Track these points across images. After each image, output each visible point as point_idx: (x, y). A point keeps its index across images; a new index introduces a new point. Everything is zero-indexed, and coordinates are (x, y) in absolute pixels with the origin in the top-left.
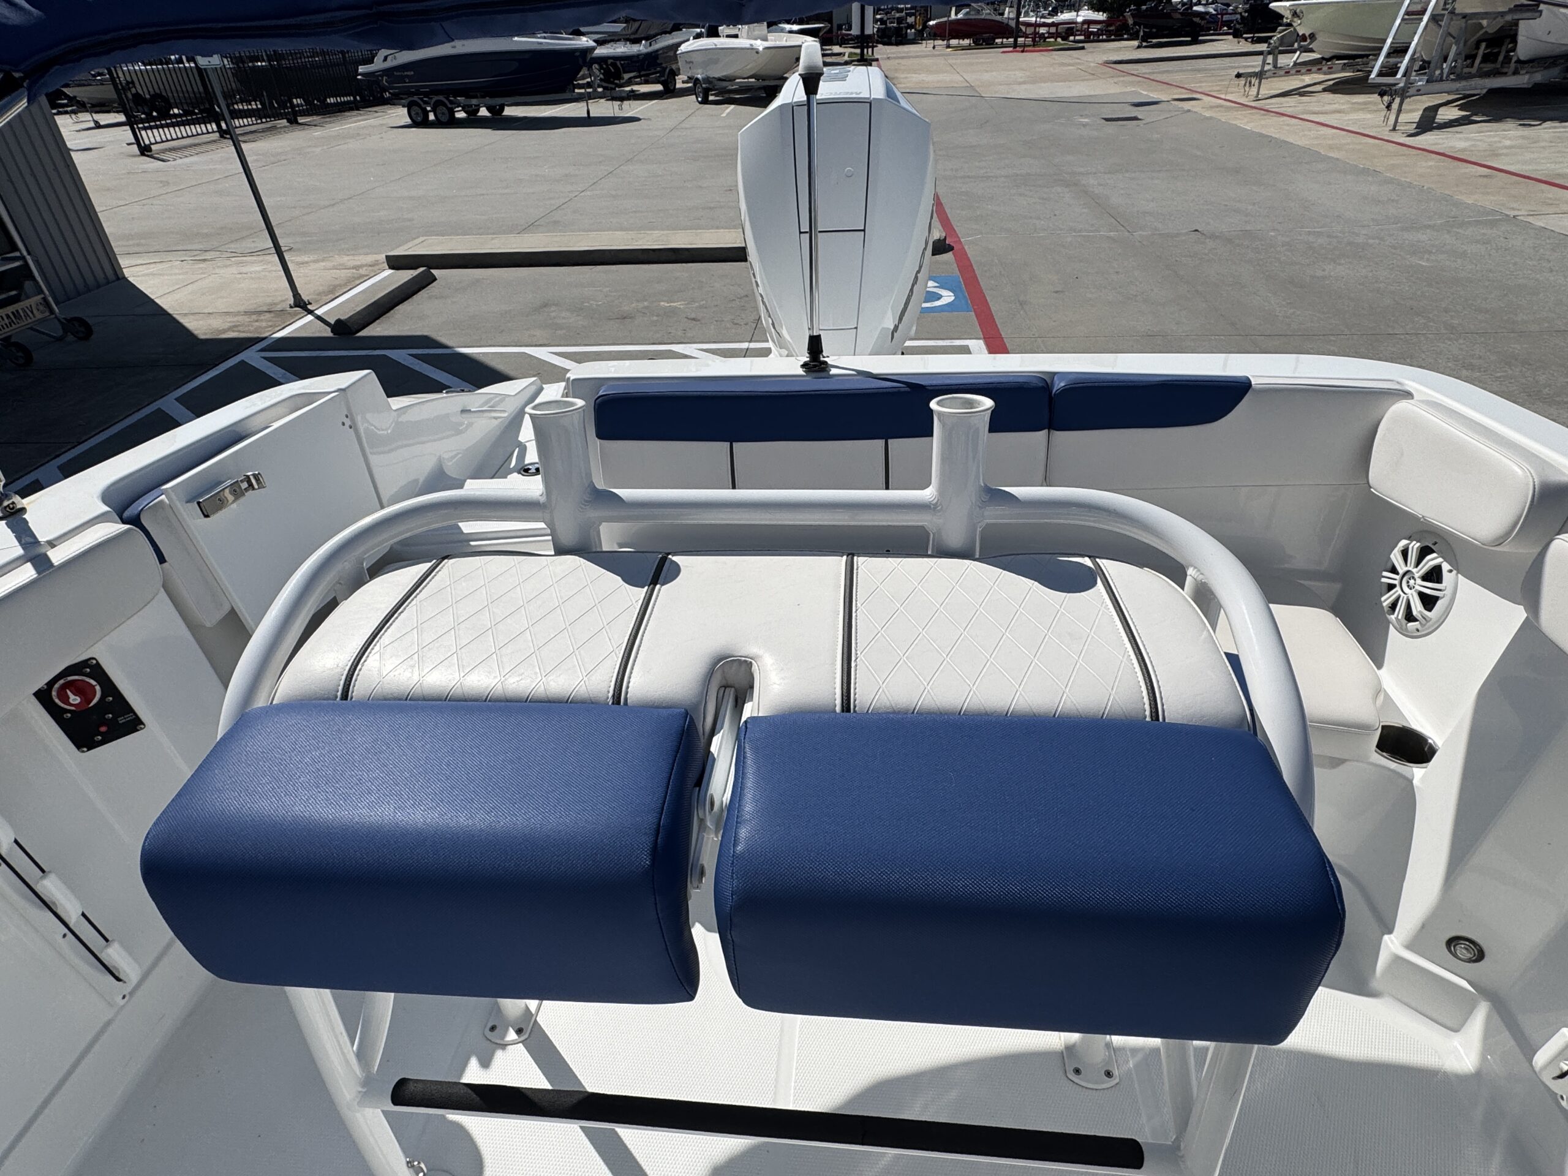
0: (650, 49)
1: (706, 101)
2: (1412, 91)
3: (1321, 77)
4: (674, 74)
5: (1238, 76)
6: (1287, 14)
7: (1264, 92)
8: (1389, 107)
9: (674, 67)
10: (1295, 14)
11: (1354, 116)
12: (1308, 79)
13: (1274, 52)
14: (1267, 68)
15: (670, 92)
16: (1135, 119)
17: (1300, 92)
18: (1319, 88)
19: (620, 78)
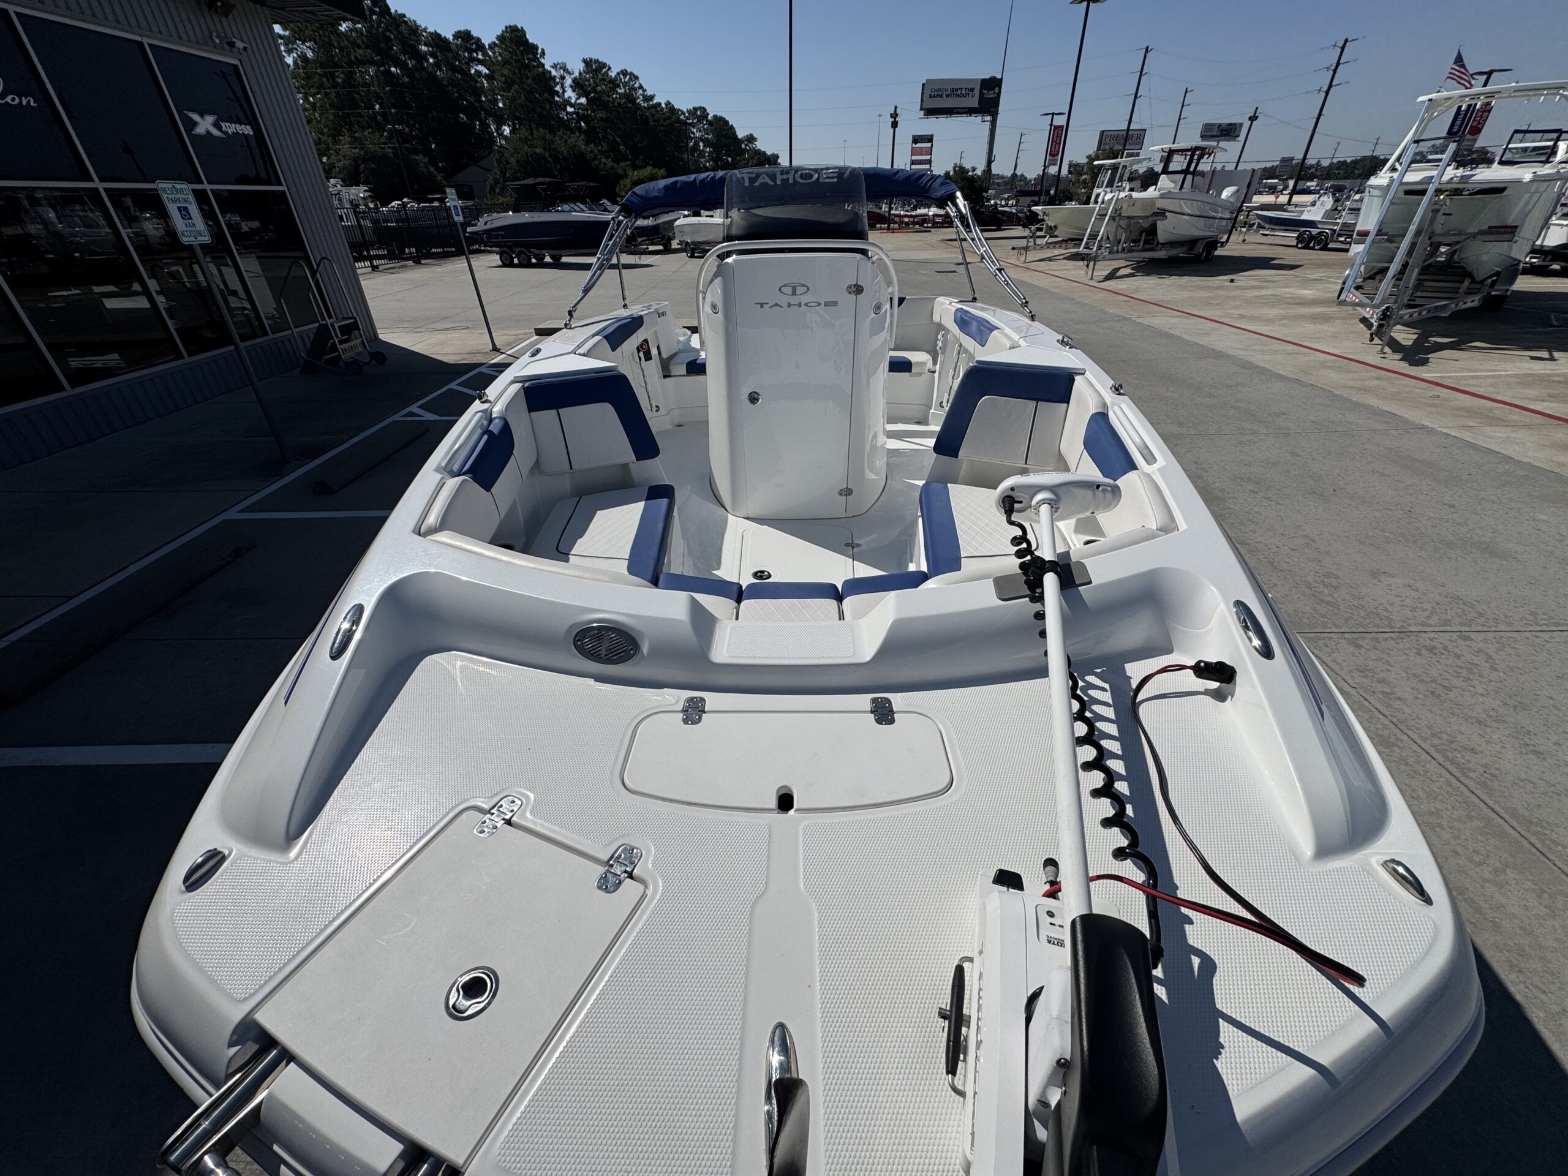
0: (655, 223)
1: (692, 256)
2: (1100, 258)
3: (1063, 251)
4: (670, 239)
5: (1013, 249)
6: (1040, 213)
7: (1029, 258)
8: (1087, 266)
9: (671, 235)
10: (1044, 213)
11: (1074, 272)
12: (1056, 252)
13: (1033, 236)
14: (1030, 244)
15: (668, 250)
16: (955, 272)
17: (1050, 259)
18: (1062, 257)
19: (635, 240)
